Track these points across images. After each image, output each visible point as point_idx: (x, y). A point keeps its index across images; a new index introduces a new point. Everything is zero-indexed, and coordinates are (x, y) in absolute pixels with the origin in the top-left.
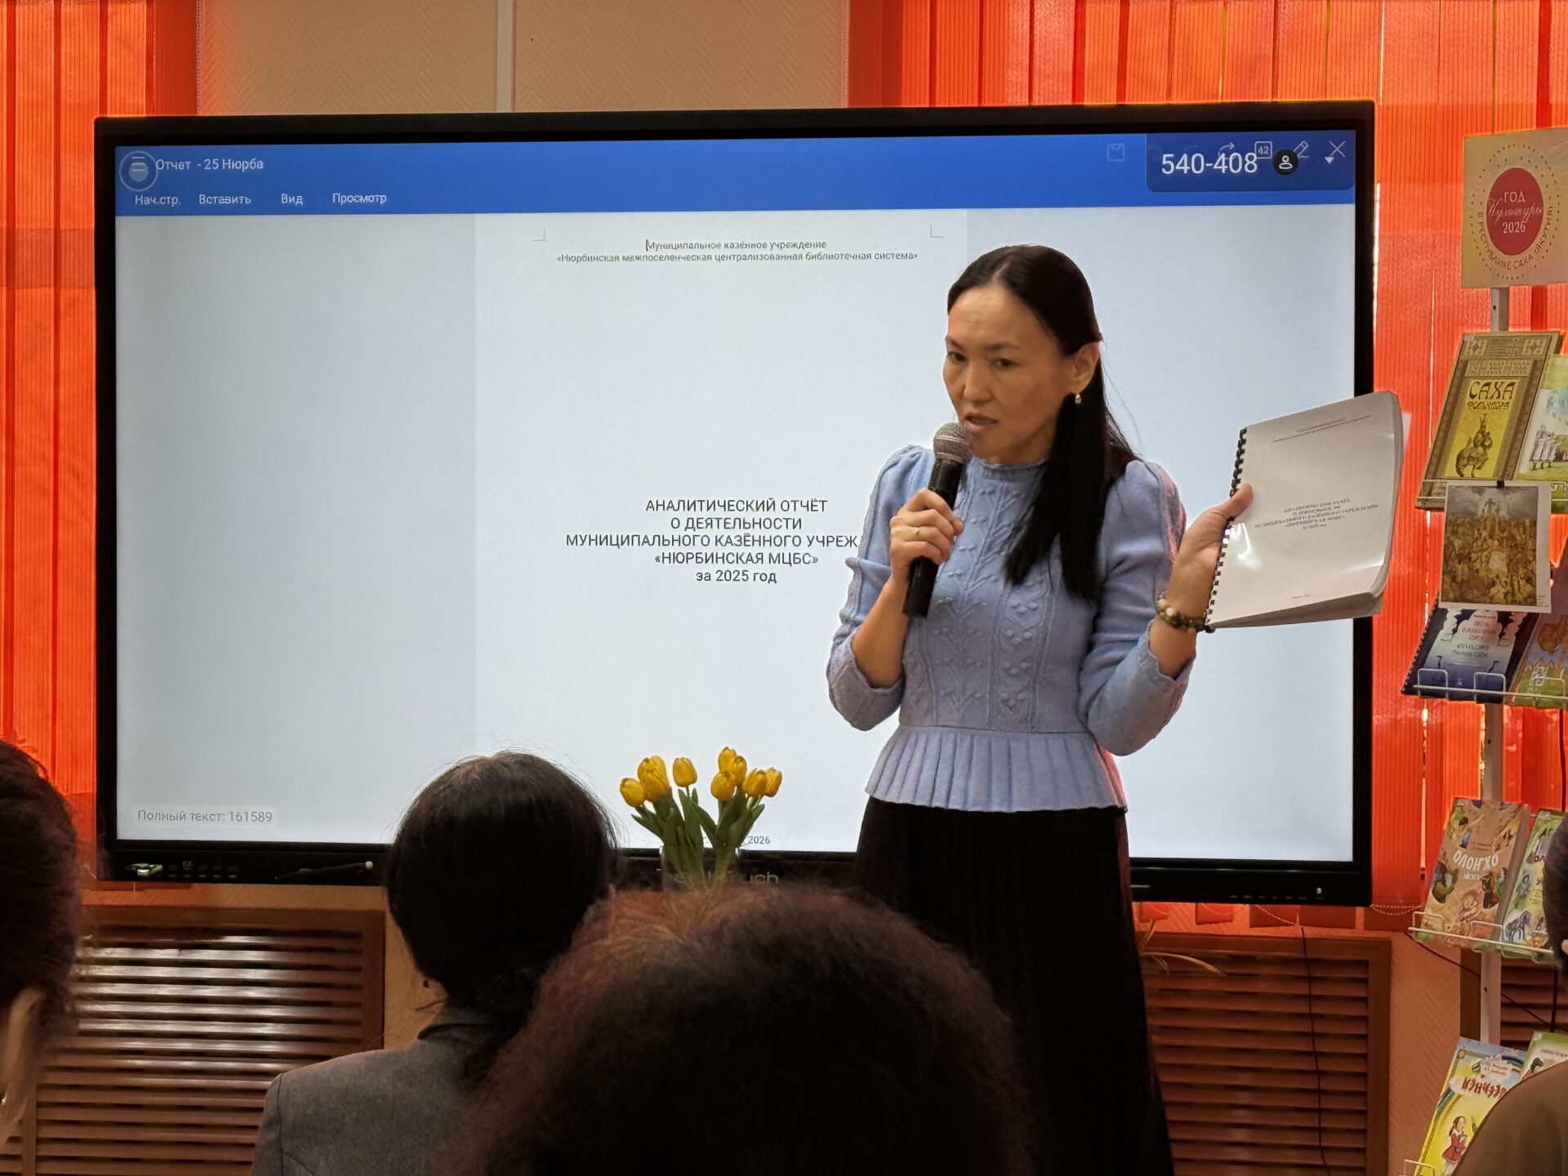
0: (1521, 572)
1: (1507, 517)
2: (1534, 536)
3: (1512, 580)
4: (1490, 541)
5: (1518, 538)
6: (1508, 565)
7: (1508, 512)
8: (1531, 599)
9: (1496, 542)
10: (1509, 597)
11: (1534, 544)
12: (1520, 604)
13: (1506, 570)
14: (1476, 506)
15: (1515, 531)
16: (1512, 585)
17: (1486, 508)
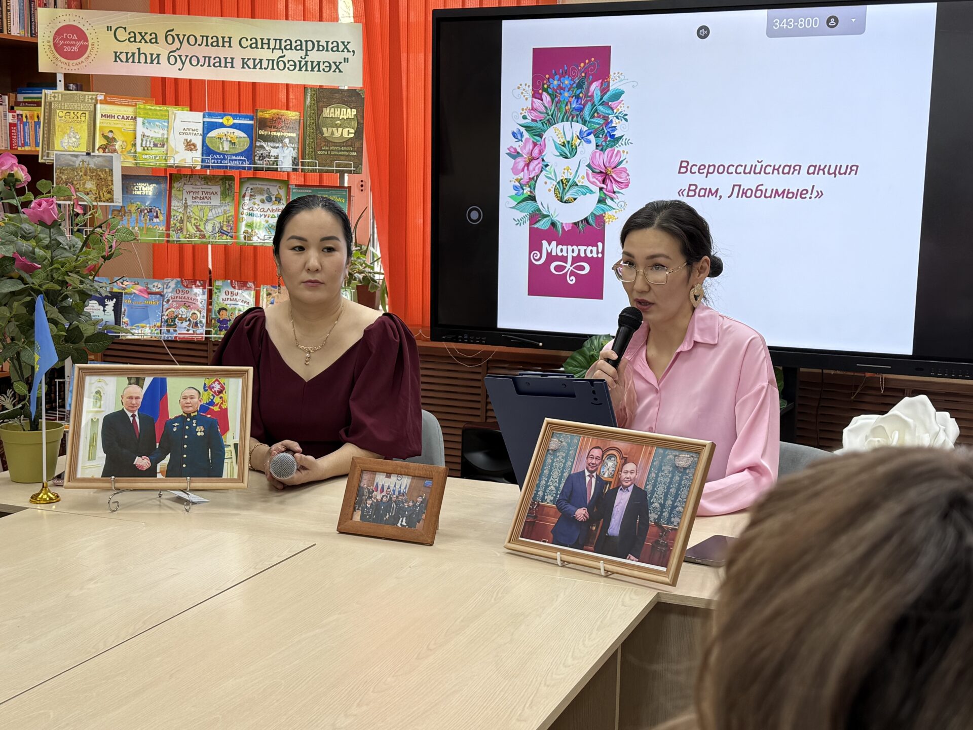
0: (105, 189)
1: (95, 167)
2: (112, 175)
3: (99, 192)
4: (85, 177)
5: (102, 176)
6: (97, 187)
7: (95, 165)
8: (111, 200)
9: (89, 177)
10: (98, 199)
11: (112, 178)
12: (104, 202)
13: (95, 188)
14: (74, 162)
15: (100, 173)
16: (99, 194)
17: (81, 163)
